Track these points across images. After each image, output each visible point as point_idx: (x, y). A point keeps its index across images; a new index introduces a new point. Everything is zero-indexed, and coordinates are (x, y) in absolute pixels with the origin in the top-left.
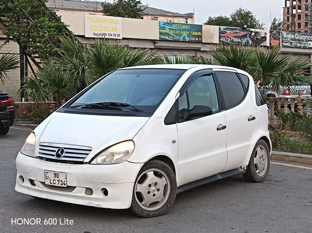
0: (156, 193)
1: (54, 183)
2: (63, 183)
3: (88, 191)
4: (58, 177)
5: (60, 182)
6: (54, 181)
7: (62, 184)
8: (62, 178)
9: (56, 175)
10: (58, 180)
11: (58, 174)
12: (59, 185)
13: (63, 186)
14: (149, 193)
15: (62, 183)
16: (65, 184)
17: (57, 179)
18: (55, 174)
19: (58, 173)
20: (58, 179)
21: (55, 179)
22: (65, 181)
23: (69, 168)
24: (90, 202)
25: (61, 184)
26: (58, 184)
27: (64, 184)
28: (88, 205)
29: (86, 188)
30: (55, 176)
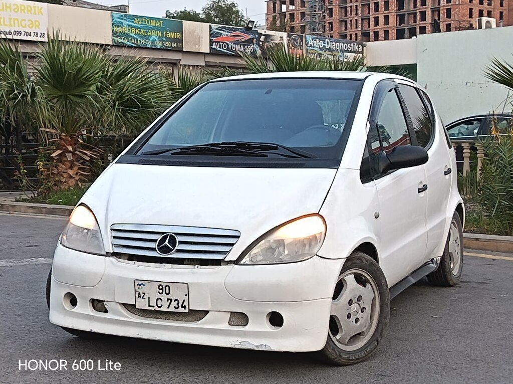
0: (360, 315)
1: (159, 305)
2: (180, 305)
3: (236, 319)
4: (167, 292)
5: (174, 304)
6: (159, 301)
7: (177, 306)
8: (177, 294)
9: (163, 288)
10: (168, 300)
11: (167, 288)
12: (172, 309)
13: (181, 310)
14: (349, 316)
15: (178, 304)
16: (185, 307)
17: (165, 297)
18: (161, 287)
19: (168, 284)
20: (169, 297)
21: (160, 296)
22: (184, 301)
23: (193, 273)
24: (241, 340)
25: (175, 307)
26: (168, 308)
27: (182, 307)
28: (237, 347)
29: (231, 312)
30: (161, 291)
